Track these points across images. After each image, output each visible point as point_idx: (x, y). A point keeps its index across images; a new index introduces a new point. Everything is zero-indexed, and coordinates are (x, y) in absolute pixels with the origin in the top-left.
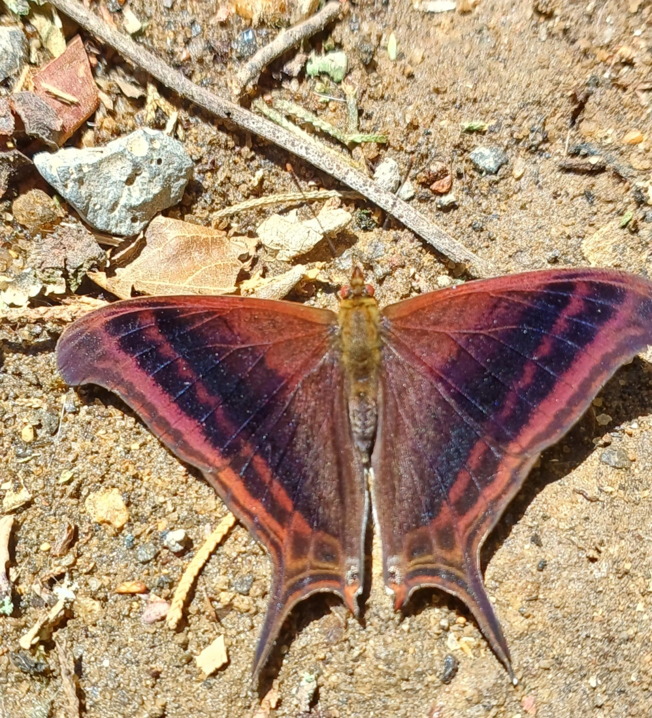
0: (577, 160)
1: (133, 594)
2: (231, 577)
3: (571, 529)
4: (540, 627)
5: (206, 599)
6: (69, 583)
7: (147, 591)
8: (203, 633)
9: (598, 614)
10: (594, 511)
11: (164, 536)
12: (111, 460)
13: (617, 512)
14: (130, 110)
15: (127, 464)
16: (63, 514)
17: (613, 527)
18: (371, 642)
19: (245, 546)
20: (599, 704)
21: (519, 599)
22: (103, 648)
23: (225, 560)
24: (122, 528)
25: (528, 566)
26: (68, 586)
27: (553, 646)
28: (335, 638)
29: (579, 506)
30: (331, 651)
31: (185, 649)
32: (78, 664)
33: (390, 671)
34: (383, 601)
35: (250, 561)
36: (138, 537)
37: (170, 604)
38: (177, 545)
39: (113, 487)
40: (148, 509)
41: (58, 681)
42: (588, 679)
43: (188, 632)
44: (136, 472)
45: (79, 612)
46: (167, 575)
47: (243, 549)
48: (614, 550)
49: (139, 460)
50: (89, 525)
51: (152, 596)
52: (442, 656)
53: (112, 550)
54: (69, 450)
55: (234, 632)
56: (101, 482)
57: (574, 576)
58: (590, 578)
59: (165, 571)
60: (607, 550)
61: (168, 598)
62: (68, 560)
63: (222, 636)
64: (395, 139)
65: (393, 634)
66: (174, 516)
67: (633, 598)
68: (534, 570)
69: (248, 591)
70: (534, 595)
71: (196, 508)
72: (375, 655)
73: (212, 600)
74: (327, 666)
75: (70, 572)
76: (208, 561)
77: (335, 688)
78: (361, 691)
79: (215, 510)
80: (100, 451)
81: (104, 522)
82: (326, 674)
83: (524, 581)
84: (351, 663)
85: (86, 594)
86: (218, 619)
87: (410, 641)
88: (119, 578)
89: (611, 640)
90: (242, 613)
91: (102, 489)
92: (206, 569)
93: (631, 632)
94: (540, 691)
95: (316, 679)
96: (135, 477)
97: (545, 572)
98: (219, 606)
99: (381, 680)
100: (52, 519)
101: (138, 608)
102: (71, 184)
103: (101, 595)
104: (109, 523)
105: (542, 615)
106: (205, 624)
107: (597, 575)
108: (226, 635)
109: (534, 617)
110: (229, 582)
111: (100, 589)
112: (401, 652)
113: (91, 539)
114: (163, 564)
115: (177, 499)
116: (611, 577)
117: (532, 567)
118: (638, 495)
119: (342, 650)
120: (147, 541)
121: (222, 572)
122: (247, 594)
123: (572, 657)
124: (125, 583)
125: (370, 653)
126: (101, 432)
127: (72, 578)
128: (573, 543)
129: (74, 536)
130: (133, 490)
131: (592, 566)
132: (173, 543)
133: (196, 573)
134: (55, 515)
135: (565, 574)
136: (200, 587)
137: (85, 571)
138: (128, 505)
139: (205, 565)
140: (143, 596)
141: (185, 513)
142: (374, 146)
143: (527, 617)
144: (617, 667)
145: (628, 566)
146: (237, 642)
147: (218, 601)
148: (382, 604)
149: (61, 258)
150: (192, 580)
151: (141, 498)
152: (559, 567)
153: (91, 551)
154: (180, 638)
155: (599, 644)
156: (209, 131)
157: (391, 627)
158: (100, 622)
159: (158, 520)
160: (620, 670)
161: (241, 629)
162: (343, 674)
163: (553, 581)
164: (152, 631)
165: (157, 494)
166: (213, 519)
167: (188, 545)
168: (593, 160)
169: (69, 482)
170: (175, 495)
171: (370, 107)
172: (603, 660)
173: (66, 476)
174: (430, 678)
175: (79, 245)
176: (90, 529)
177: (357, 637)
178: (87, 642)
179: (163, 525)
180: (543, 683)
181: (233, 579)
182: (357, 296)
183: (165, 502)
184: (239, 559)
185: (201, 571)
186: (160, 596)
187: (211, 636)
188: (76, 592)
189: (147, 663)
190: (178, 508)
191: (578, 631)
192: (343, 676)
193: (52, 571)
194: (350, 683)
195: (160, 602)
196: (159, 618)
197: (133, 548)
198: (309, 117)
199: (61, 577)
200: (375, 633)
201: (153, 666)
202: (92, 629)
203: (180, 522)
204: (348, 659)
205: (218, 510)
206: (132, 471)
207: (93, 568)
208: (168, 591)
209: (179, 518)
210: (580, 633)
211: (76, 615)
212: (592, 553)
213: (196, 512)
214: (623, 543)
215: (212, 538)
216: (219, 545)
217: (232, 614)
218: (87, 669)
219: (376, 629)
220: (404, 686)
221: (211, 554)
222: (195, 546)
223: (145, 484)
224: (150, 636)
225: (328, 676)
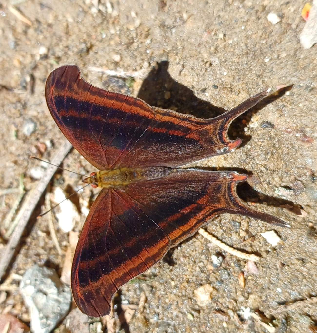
0: (29, 87)
1: (245, 279)
2: (232, 232)
3: (197, 75)
4: (244, 86)
5: (244, 243)
6: (241, 311)
7: (243, 273)
8: (261, 243)
9: (236, 60)
10: (189, 65)
11: (216, 266)
12: (180, 294)
13: (188, 55)
14: (12, 297)
15: (182, 286)
16: (208, 317)
17: (195, 57)
18: (258, 162)
19: (217, 226)
20: (277, 57)
21: (231, 96)
22: (272, 292)
23: (225, 235)
24: (214, 288)
25: (216, 93)
26: (243, 311)
27: (252, 79)
28: (257, 180)
29: (187, 73)
30: (264, 182)
31: (269, 252)
32: (280, 304)
33: (270, 153)
34: (238, 158)
35: (224, 223)
36: (217, 279)
37: (248, 260)
38: (219, 259)
39: (193, 293)
40: (203, 275)
41: (290, 313)
42: (266, 62)
43: (260, 251)
44: (185, 282)
45: (255, 305)
46: (234, 263)
47: (219, 227)
48: (205, 56)
49: (179, 281)
50: (213, 303)
51: (245, 269)
52: (261, 130)
53: (224, 291)
54: (177, 316)
55: (259, 229)
56: (191, 299)
57: (219, 72)
58: (219, 65)
59: (232, 264)
60: (206, 59)
61: (246, 261)
62: (231, 313)
63: (261, 234)
64: (21, 170)
65: (253, 152)
66: (205, 262)
67: (227, 45)
68: (218, 90)
69: (238, 222)
70: (229, 89)
71: (200, 251)
72: (264, 160)
73: (244, 240)
74: (271, 183)
75: (236, 311)
76: (226, 243)
77: (281, 178)
78: (281, 166)
79: (201, 242)
80: (176, 300)
81: (211, 296)
82: (275, 183)
83: (223, 94)
84: (268, 171)
85: (246, 302)
86: (253, 237)
87: (255, 144)
88: (237, 287)
89: (247, 53)
90: (249, 225)
91: (195, 298)
92: (229, 244)
93: (242, 45)
94: (273, 83)
95: (278, 187)
96: (188, 282)
97: (218, 85)
98: (247, 236)
99: (275, 156)
100: (211, 322)
101: (251, 276)
102: (49, 322)
103: (246, 295)
104: (211, 294)
105: (238, 85)
106: (256, 243)
107: (217, 62)
108: (261, 232)
109: (239, 89)
110: (235, 232)
111: (243, 296)
112: (261, 148)
113: (220, 302)
114: (229, 265)
115: (197, 261)
116: (218, 56)
117: (216, 91)
118: (180, 47)
119: (263, 176)
120: (218, 274)
121: (230, 236)
122: (240, 223)
123: (256, 70)
124: (240, 283)
125: (263, 162)
126: (167, 301)
127: (239, 310)
128: (204, 74)
130: (194, 283)
131: (214, 64)
132: (218, 261)
133: (232, 249)
134: (209, 321)
135: (218, 76)
136: (239, 247)
137: (235, 304)
138: (201, 285)
139: (228, 245)
140: (245, 274)
141: (204, 256)
142: (25, 180)
143: (240, 92)
144: (259, 50)
145: (212, 49)
146: (263, 227)
147: (245, 237)
148: (239, 159)
149: (84, 325)
150: (236, 250)
151: (198, 278)
152: (215, 79)
153: (226, 302)
154: (264, 254)
155: (249, 59)
156: (21, 258)
157: (250, 153)
158: (260, 294)
159: (208, 269)
160: (261, 48)
161: (257, 225)
162: (274, 175)
163: (222, 82)
164: (261, 268)
165: (195, 271)
166: (205, 243)
167: (219, 254)
168: (28, 79)
169: (193, 315)
170: (195, 262)
171: (7, 183)
172: (257, 57)
173: (190, 317)
174: (272, 134)
175: (77, 317)
176: (215, 303)
177: (256, 169)
178: (270, 300)
179: (210, 267)
180: (270, 83)
181: (233, 230)
182: (96, 180)
183: (199, 266)
184: (224, 228)
185: (231, 246)
186: (244, 266)
187: (261, 239)
188: (246, 307)
189: (277, 269)
190: (201, 260)
191: (244, 69)
192: (275, 175)
193: (236, 320)
194: (278, 171)
195: (247, 265)
196: (255, 265)
197: (222, 281)
198: (13, 211)
199: (239, 316)
200: (253, 161)
201: (278, 267)
202: (264, 298)
203: (208, 258)
204: (267, 173)
205: (200, 240)
206: (185, 284)
207: (233, 300)
208: (241, 262)
209: (206, 259)
210: (245, 68)
211: (257, 307)
212: (208, 65)
213: (203, 251)
214: (202, 52)
215: (215, 242)
216: (218, 238)
217: (251, 230)
218: (283, 299)
219: (251, 160)
220: (277, 146)
221: (222, 242)
222: (219, 250)
223: (191, 277)
224: (264, 269)
225: (276, 182)
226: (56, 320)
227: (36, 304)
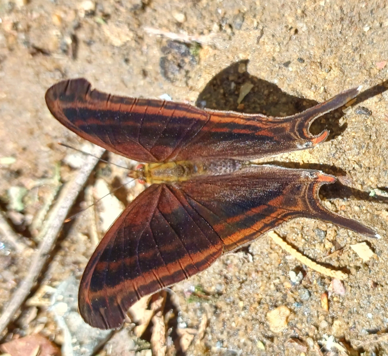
0: (71, 52)
1: (329, 301)
2: (316, 242)
3: (279, 44)
4: (337, 60)
5: (330, 256)
6: (324, 340)
7: (327, 293)
8: (350, 257)
9: (328, 27)
10: (268, 31)
11: (294, 284)
12: (250, 318)
13: (269, 18)
15: (252, 308)
16: (283, 345)
17: (277, 21)
18: (350, 157)
19: (298, 234)
20: (379, 25)
21: (321, 73)
22: (361, 317)
23: (307, 246)
24: (291, 310)
25: (301, 68)
26: (326, 340)
27: (348, 52)
28: (348, 179)
29: (266, 40)
30: (357, 181)
31: (360, 267)
32: (371, 332)
33: (366, 146)
34: (326, 151)
35: (307, 231)
36: (295, 300)
37: (334, 278)
38: (298, 275)
39: (266, 316)
40: (278, 294)
41: (382, 344)
42: (365, 32)
43: (349, 266)
44: (256, 303)
45: (341, 334)
46: (317, 280)
47: (300, 235)
48: (290, 20)
49: (249, 301)
50: (290, 330)
51: (330, 289)
52: (356, 117)
53: (303, 314)
54: (245, 344)
55: (348, 239)
56: (263, 323)
57: (306, 42)
58: (307, 33)
59: (315, 282)
60: (291, 24)
61: (331, 279)
62: (310, 342)
63: (351, 246)
64: (58, 156)
65: (344, 145)
66: (282, 278)
67: (317, 8)
68: (304, 64)
69: (324, 231)
70: (318, 64)
71: (277, 265)
72: (357, 155)
73: (330, 253)
74: (365, 183)
75: (317, 339)
76: (307, 256)
77: (378, 178)
78: (379, 162)
79: (278, 253)
80: (245, 325)
81: (287, 320)
82: (370, 183)
83: (310, 70)
84: (363, 169)
85: (330, 329)
86: (341, 249)
87: (348, 135)
88: (320, 310)
89: (342, 19)
90: (337, 235)
91: (268, 323)
92: (312, 257)
93: (337, 8)
94: (373, 59)
95: (373, 189)
96: (259, 303)
97: (305, 59)
98: (333, 248)
99: (371, 151)
100: (286, 352)
101: (337, 297)
102: (83, 349)
103: (330, 320)
104: (287, 318)
105: (329, 59)
106: (344, 256)
107: (305, 29)
108: (350, 244)
109: (331, 64)
110: (320, 243)
111: (326, 321)
112: (355, 140)
113: (297, 328)
114: (311, 283)
115: (272, 277)
116: (306, 20)
117: (302, 66)
118: (259, 7)
119: (356, 174)
120: (297, 293)
121: (313, 247)
122: (326, 231)
123: (353, 41)
124: (322, 305)
125: (356, 158)
126: (234, 325)
127: (321, 339)
128: (287, 43)
129: (296, 339)
130: (267, 304)
131: (300, 32)
132: (297, 278)
133: (314, 263)
134: (284, 351)
135: (305, 47)
136: (323, 260)
137: (316, 331)
138: (276, 306)
139: (310, 258)
140: (330, 295)
141: (281, 271)
142: (63, 169)
143: (331, 68)
144: (357, 15)
145: (299, 11)
146: (354, 237)
147: (331, 249)
148: (328, 152)
149: (130, 353)
150: (319, 266)
151: (272, 298)
152: (301, 50)
153: (305, 328)
154: (353, 271)
155: (345, 26)
157: (340, 146)
158: (346, 320)
159: (285, 287)
160: (359, 14)
161: (346, 234)
162: (369, 173)
163: (310, 54)
164: (350, 288)
165: (269, 289)
166: (283, 254)
167: (299, 269)
168: (69, 41)
169: (264, 344)
170: (269, 278)
171: (41, 171)
172: (354, 24)
173: (260, 345)
174: (369, 123)
175: (122, 343)
176: (292, 328)
177: (347, 166)
178: (359, 327)
179: (287, 285)
180: (369, 58)
181: (317, 240)
182: (144, 174)
183: (274, 284)
184: (306, 237)
185: (313, 260)
186: (329, 284)
187: (351, 252)
188: (329, 336)
189: (368, 290)
190: (277, 276)
191: (337, 39)
192: (370, 173)
193: (317, 351)
194: (374, 169)
195: (333, 283)
196: (342, 284)
197: (302, 302)
198: (46, 207)
199: (320, 346)
200: (344, 155)
201: (370, 287)
202: (351, 324)
203: (285, 272)
204: (361, 171)
205: (278, 251)
206: (256, 305)
207: (314, 326)
208: (326, 279)
209: (283, 275)
210: (339, 38)
211: (342, 335)
212: (293, 31)
213: (279, 264)
214: (286, 15)
215: (294, 255)
216: (298, 250)
217: (338, 241)
218: (374, 326)
219: (342, 155)
220: (374, 138)
221: (303, 255)
222: (299, 264)
223: (264, 296)
224: (353, 289)
225: (372, 182)
226: (93, 347)
227: (69, 327)
